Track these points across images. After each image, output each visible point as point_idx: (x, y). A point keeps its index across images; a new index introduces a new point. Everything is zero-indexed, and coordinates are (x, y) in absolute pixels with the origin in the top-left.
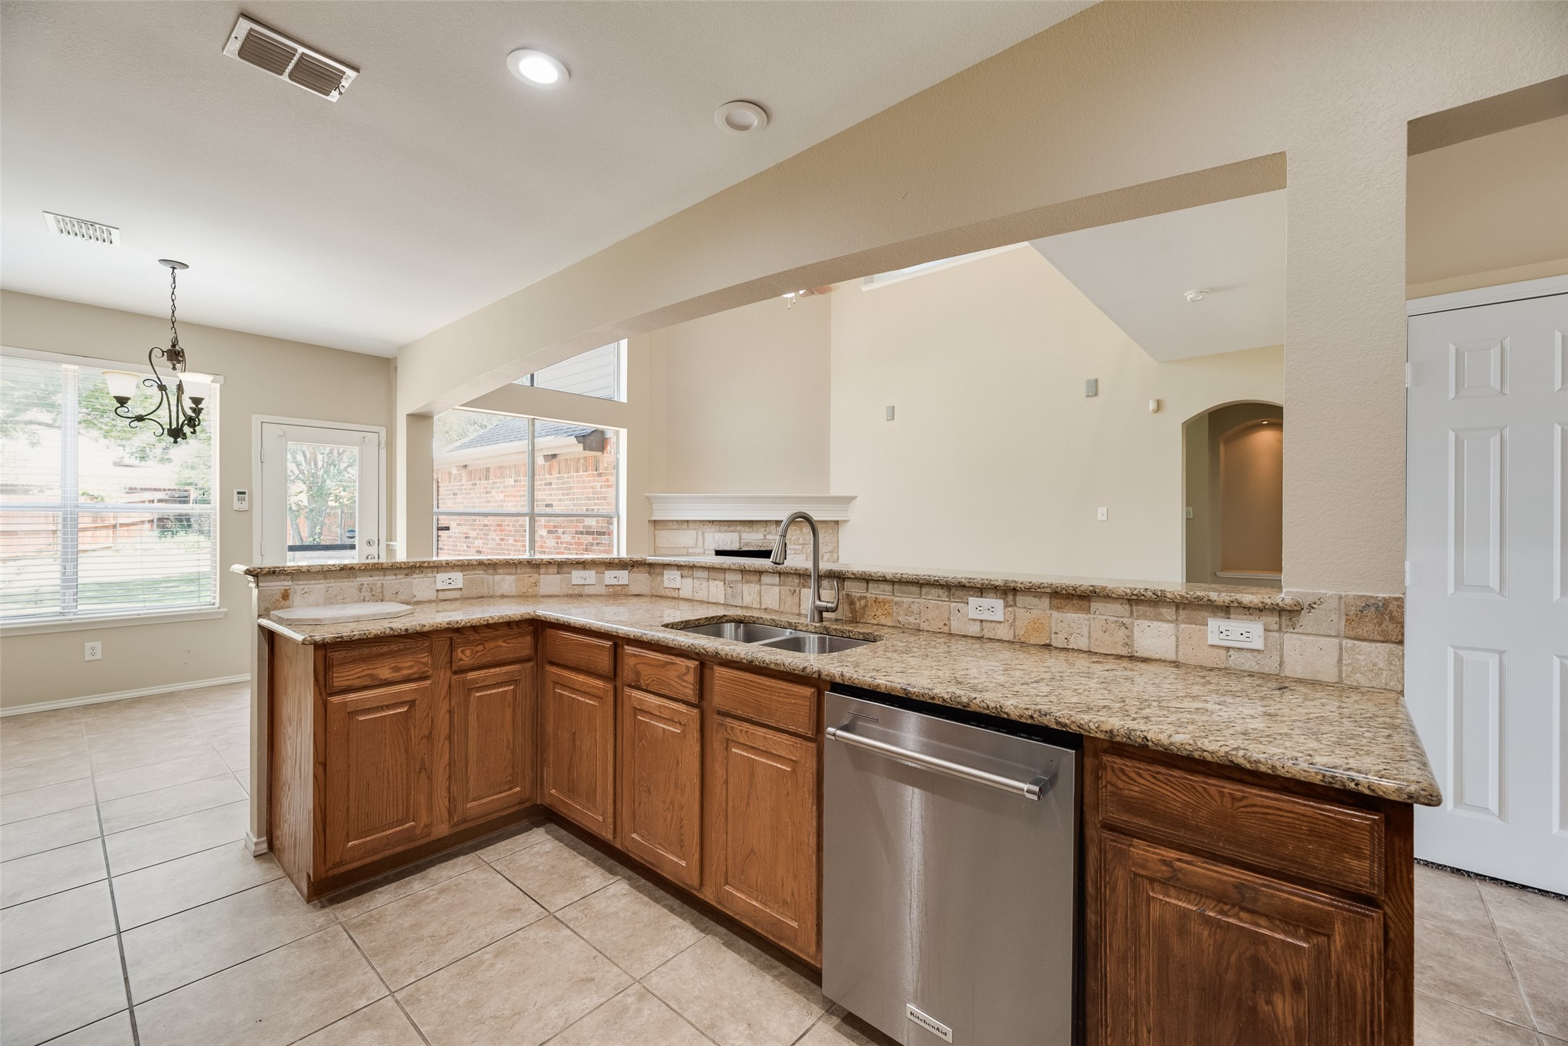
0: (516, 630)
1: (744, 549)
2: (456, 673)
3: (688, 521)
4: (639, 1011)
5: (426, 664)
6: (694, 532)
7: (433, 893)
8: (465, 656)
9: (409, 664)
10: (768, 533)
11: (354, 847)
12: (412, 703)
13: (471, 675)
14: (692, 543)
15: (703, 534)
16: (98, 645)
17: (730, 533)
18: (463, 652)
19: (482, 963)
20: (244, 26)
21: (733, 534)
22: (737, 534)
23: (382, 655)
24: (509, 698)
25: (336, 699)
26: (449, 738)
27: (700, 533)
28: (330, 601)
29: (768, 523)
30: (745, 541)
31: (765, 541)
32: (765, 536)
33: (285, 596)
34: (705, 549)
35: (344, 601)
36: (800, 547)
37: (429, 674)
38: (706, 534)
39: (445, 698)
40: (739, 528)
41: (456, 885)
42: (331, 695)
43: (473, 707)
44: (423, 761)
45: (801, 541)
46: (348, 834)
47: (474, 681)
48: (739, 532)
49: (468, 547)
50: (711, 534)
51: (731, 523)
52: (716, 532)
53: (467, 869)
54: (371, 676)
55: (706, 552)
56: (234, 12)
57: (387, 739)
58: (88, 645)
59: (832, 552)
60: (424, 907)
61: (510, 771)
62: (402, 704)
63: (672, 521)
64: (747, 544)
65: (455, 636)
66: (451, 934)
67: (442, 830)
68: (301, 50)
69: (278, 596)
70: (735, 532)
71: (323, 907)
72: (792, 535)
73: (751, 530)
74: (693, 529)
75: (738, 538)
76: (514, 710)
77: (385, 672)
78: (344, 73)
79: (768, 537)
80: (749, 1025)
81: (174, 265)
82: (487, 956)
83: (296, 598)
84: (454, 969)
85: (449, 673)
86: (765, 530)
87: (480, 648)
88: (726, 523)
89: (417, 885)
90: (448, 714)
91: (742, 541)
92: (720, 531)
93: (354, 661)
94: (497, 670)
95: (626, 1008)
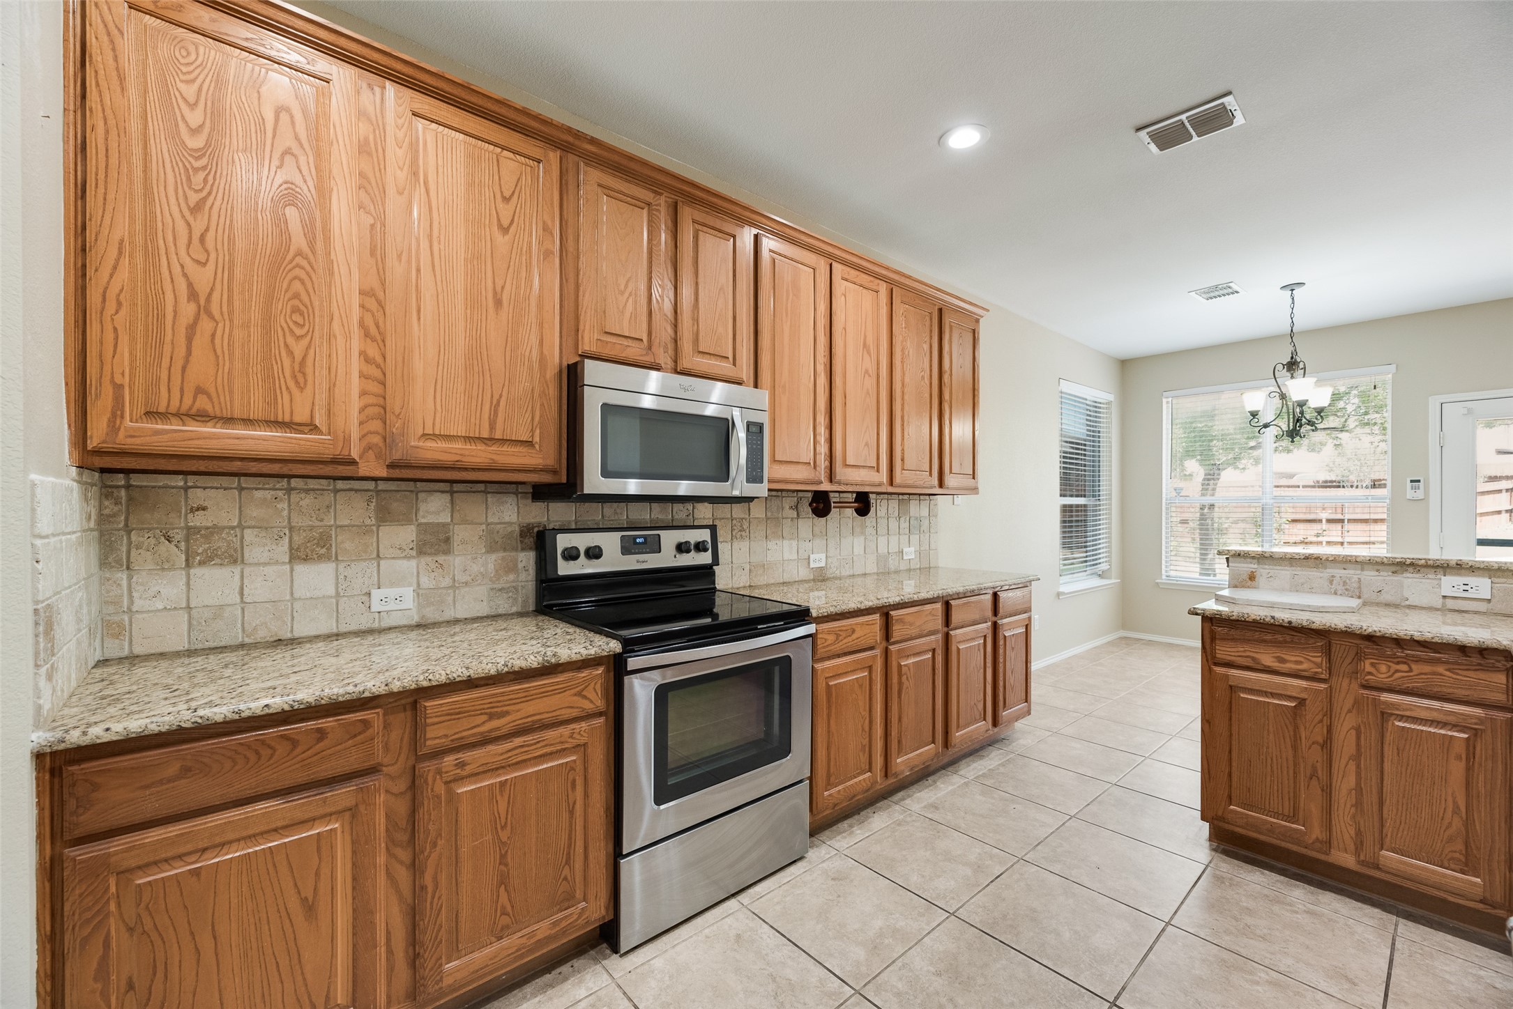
0: (1476, 659)
2: (1365, 687)
5: (1319, 666)
7: (1300, 907)
8: (1382, 672)
9: (1293, 659)
11: (1233, 811)
12: (1302, 702)
13: (1386, 697)
18: (1373, 665)
19: (1251, 973)
20: (1143, 134)
23: (1265, 641)
24: (1460, 749)
25: (1219, 670)
26: (1357, 757)
28: (1296, 588)
33: (1252, 577)
35: (1311, 591)
37: (1323, 676)
39: (1350, 711)
41: (1330, 920)
42: (1216, 664)
43: (1389, 737)
44: (1314, 768)
46: (1230, 797)
47: (1393, 705)
53: (1365, 920)
54: (1253, 659)
56: (1133, 131)
57: (1271, 726)
60: (1276, 908)
61: (1460, 846)
62: (1290, 698)
65: (1363, 644)
66: (1263, 938)
67: (1346, 859)
68: (1183, 117)
69: (1246, 577)
71: (1215, 850)
76: (1469, 769)
77: (1267, 659)
78: (1223, 103)
81: (1291, 287)
82: (1263, 975)
83: (1261, 580)
84: (1225, 955)
85: (1355, 686)
87: (1404, 667)
89: (1299, 894)
90: (1353, 732)
94: (1436, 704)
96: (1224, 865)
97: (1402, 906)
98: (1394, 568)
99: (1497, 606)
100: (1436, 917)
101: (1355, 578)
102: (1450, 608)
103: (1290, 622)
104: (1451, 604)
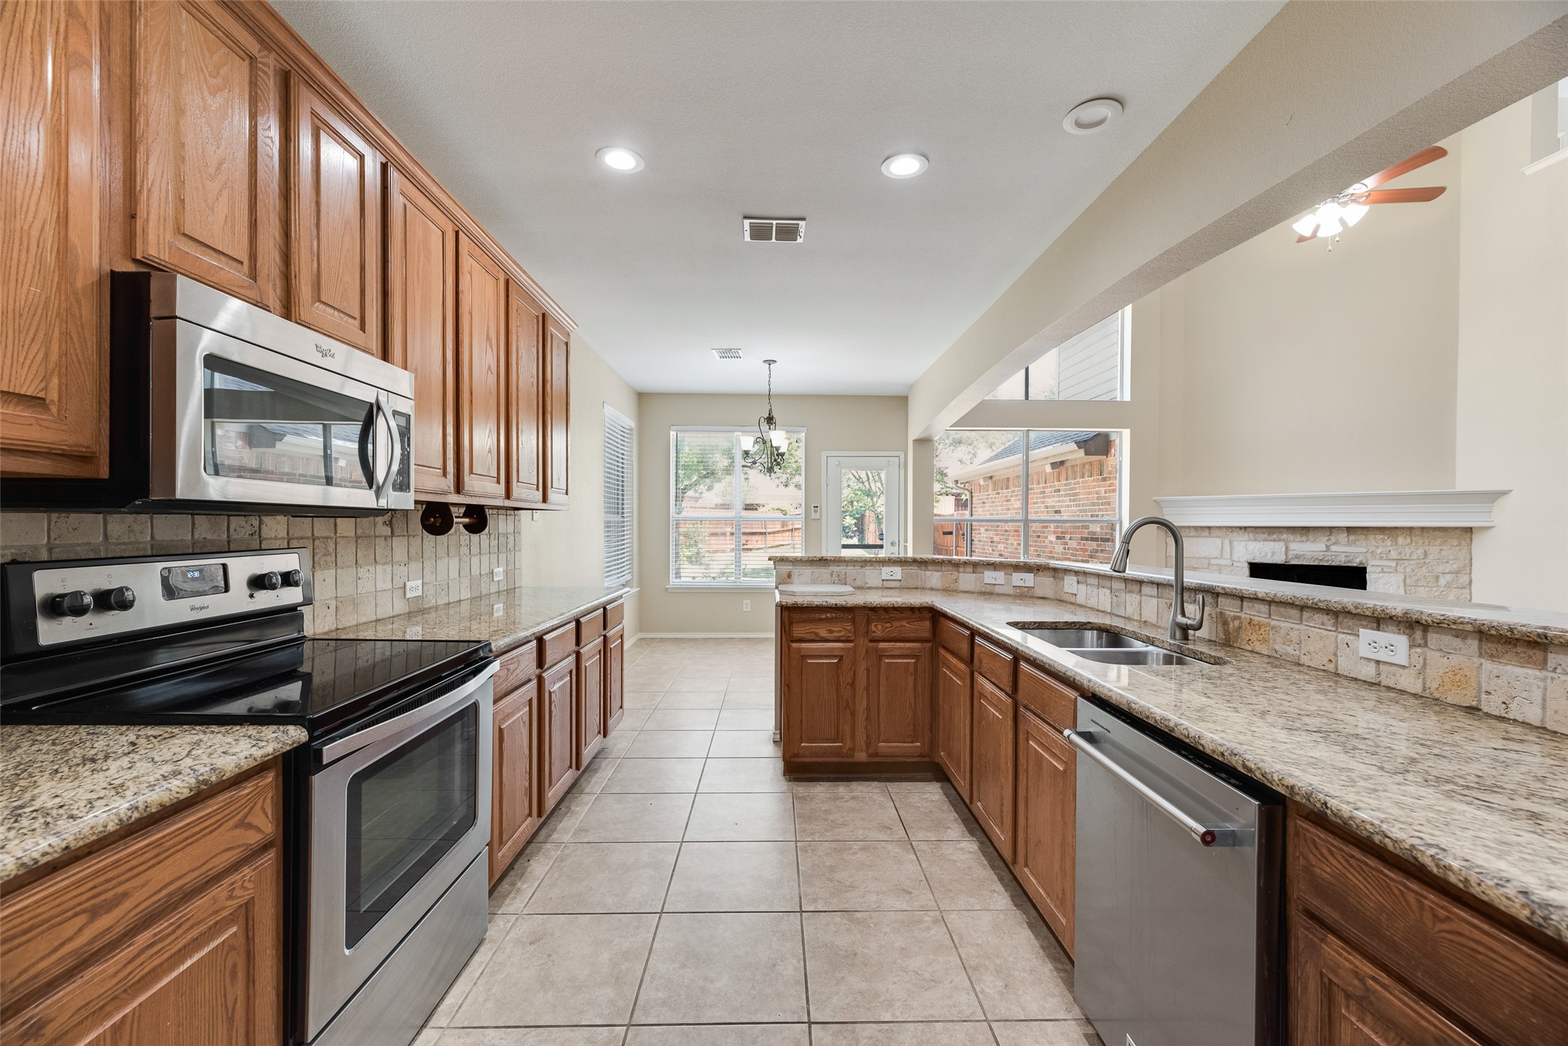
0: (918, 615)
1: (1293, 562)
2: (871, 641)
3: (1209, 528)
4: (929, 928)
5: (850, 631)
6: (1218, 541)
7: (848, 797)
8: (878, 629)
9: (837, 629)
10: (1334, 544)
11: (805, 746)
12: (841, 658)
13: (882, 645)
14: (1216, 553)
15: (1231, 543)
16: (748, 602)
17: (1272, 543)
18: (875, 626)
19: (850, 849)
20: (747, 222)
21: (1276, 543)
22: (1282, 544)
23: (821, 620)
24: (911, 669)
25: (794, 645)
26: (867, 689)
27: (1227, 542)
28: (814, 581)
29: (1334, 530)
30: (1295, 552)
31: (1330, 553)
32: (1327, 547)
33: (789, 576)
34: (1233, 561)
35: (822, 583)
36: (1393, 564)
37: (852, 638)
38: (1235, 543)
39: (864, 659)
40: (1285, 536)
41: (863, 798)
42: (793, 641)
43: (883, 670)
44: (848, 703)
45: (1394, 554)
46: (801, 738)
47: (884, 650)
48: (1286, 542)
49: (993, 550)
50: (1243, 543)
51: (1273, 530)
52: (1250, 540)
53: (874, 791)
54: (815, 633)
55: (1235, 564)
56: (741, 217)
57: (825, 680)
58: (745, 602)
59: (1457, 572)
60: (838, 803)
61: (911, 728)
62: (835, 656)
63: (1189, 527)
64: (1297, 557)
65: (871, 613)
66: (843, 824)
67: (861, 756)
68: (775, 222)
69: (786, 576)
70: (1280, 540)
71: (790, 781)
72: (1377, 547)
73: (1304, 538)
74: (1217, 537)
75: (1284, 549)
76: (915, 680)
77: (823, 633)
78: (798, 224)
79: (1333, 548)
80: (1006, 986)
81: (770, 362)
82: (856, 847)
83: (795, 577)
84: (834, 845)
85: (866, 641)
86: (1328, 540)
87: (888, 625)
88: (1264, 530)
89: (842, 789)
90: (865, 672)
91: (1290, 553)
92: (1255, 540)
93: (804, 621)
94: (902, 645)
95: (921, 922)
96: (800, 788)
97: (884, 776)
98: (861, 564)
99: (904, 584)
100: (897, 775)
101: (843, 573)
102: (885, 587)
103: (836, 604)
104: (887, 584)
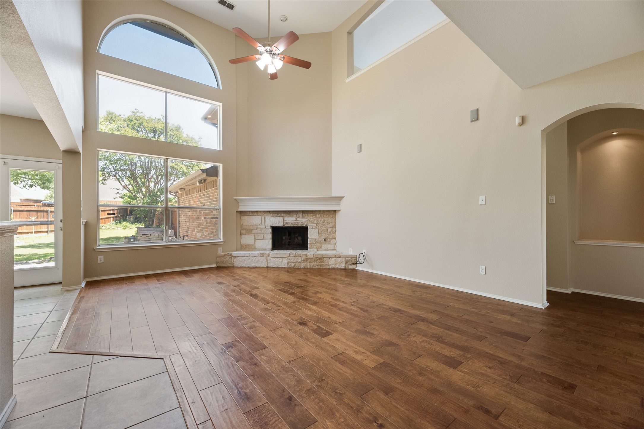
1: (286, 226)
3: (257, 211)
10: (298, 218)
14: (259, 223)
15: (265, 218)
17: (279, 218)
27: (263, 217)
29: (298, 212)
30: (286, 221)
31: (297, 222)
32: (296, 219)
34: (265, 226)
36: (315, 225)
38: (266, 218)
40: (283, 215)
45: (315, 221)
48: (283, 217)
50: (269, 218)
51: (279, 212)
52: (271, 217)
55: (266, 227)
59: (332, 227)
63: (249, 211)
64: (287, 223)
70: (281, 217)
72: (311, 219)
73: (289, 216)
74: (260, 216)
75: (282, 220)
79: (298, 219)
86: (297, 216)
88: (276, 212)
91: (285, 222)
92: (273, 217)
